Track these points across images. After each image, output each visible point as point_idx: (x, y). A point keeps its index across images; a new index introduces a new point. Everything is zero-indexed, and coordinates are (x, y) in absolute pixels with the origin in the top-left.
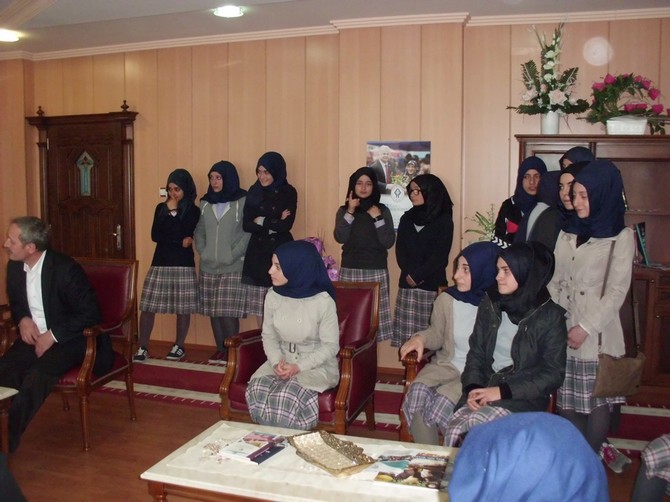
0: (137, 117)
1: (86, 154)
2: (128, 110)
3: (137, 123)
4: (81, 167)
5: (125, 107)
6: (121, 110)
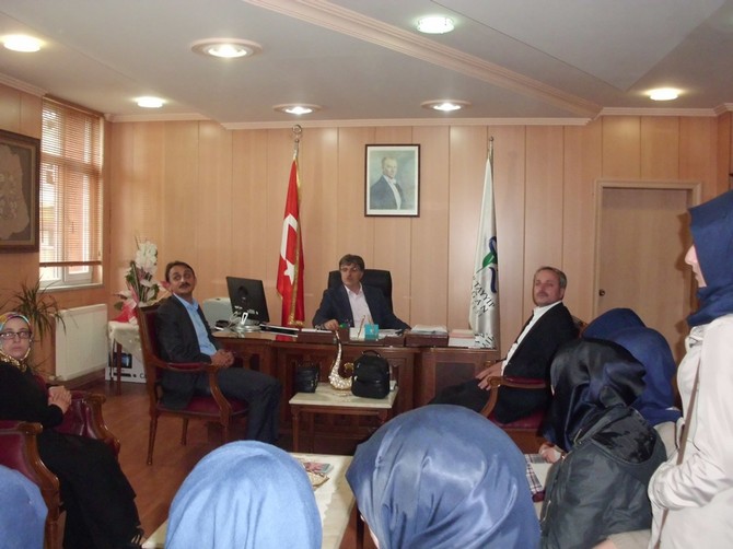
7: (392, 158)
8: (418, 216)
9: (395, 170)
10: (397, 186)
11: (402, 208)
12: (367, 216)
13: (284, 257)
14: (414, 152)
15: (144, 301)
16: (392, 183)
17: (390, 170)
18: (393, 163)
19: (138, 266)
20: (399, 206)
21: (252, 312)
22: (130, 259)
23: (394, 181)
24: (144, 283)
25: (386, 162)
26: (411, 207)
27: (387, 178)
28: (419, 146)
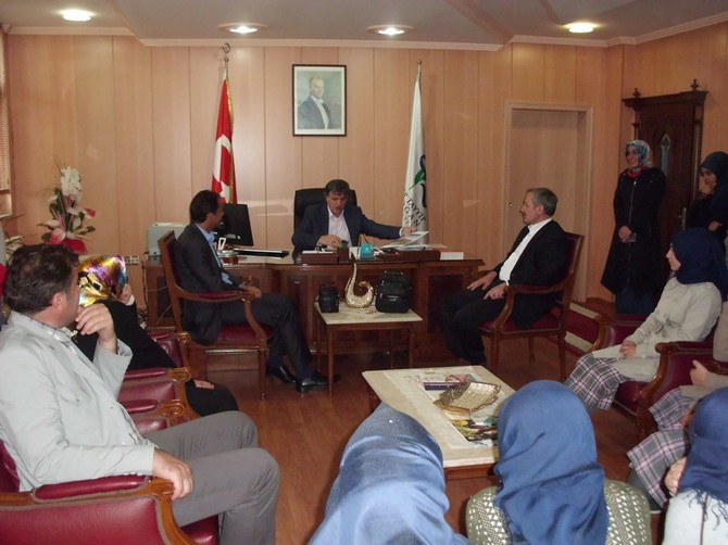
0: (707, 97)
1: (666, 136)
2: (698, 89)
3: (707, 103)
4: (663, 147)
5: (695, 86)
6: (691, 89)
7: (318, 78)
8: (345, 135)
9: (322, 90)
10: (324, 106)
11: (331, 127)
12: (295, 135)
13: (218, 178)
14: (340, 73)
15: (72, 231)
16: (319, 103)
17: (317, 90)
18: (320, 83)
19: (65, 193)
20: (326, 125)
21: (233, 236)
22: (53, 186)
23: (321, 101)
24: (71, 211)
25: (314, 82)
26: (339, 126)
27: (314, 99)
28: (345, 66)
